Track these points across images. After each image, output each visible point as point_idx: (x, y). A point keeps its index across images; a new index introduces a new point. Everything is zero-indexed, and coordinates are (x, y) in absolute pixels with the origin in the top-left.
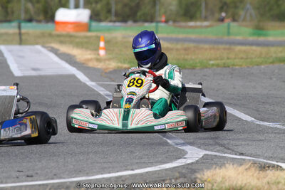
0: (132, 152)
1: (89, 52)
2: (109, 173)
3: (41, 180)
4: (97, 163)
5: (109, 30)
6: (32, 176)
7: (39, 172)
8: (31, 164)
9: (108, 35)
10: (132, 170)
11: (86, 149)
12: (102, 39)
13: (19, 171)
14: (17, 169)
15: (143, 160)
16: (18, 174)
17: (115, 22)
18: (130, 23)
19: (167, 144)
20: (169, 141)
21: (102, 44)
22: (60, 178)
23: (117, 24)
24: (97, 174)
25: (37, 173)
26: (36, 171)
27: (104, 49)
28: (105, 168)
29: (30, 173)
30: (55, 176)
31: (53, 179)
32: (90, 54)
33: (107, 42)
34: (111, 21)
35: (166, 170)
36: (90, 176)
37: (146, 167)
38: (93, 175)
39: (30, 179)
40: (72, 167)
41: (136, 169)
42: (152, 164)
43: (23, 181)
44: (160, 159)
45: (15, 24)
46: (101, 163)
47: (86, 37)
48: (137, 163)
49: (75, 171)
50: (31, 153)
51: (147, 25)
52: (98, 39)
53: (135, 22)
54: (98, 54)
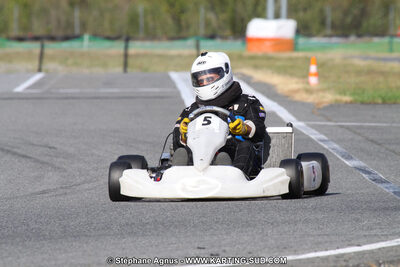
0: (357, 220)
1: (295, 80)
2: (326, 250)
4: (308, 235)
5: (323, 48)
6: (217, 255)
7: (227, 249)
8: (216, 238)
9: (321, 56)
10: (359, 245)
11: (293, 217)
12: (313, 62)
13: (199, 248)
14: (196, 245)
15: (373, 232)
16: (198, 252)
17: (331, 36)
18: (353, 38)
21: (313, 69)
23: (335, 40)
24: (309, 252)
25: (224, 251)
26: (223, 248)
27: (317, 74)
28: (320, 243)
29: (215, 250)
30: (249, 254)
32: (297, 83)
33: (321, 65)
34: (325, 36)
36: (298, 254)
37: (378, 242)
38: (303, 253)
40: (273, 242)
41: (365, 244)
42: (386, 238)
45: (191, 42)
46: (313, 236)
47: (291, 59)
48: (365, 236)
49: (278, 247)
50: (217, 222)
51: (376, 40)
52: (308, 61)
53: (359, 36)
54: (308, 83)
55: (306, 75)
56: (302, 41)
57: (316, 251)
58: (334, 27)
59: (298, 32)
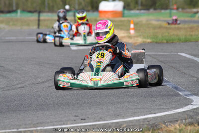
0: (154, 101)
1: (123, 32)
2: (139, 116)
3: (91, 122)
5: (136, 15)
6: (85, 119)
7: (89, 116)
8: (84, 111)
9: (136, 20)
10: (155, 114)
11: (122, 100)
12: (132, 22)
14: (74, 115)
15: (162, 107)
16: (75, 118)
17: (141, 10)
18: (152, 10)
19: (179, 95)
20: (180, 93)
21: (132, 26)
22: (104, 120)
23: (143, 11)
24: (130, 117)
25: (88, 117)
26: (87, 116)
27: (134, 29)
28: (136, 113)
29: (83, 117)
30: (101, 119)
31: (99, 121)
32: (124, 33)
33: (135, 24)
34: (138, 10)
35: (179, 113)
36: (125, 118)
37: (164, 112)
38: (127, 118)
39: (83, 121)
40: (112, 112)
41: (158, 113)
42: (168, 110)
43: (78, 123)
44: (174, 106)
45: (71, 13)
46: (132, 109)
47: (121, 21)
48: (158, 109)
49: (115, 115)
50: (84, 103)
51: (163, 11)
52: (129, 22)
53: (155, 9)
54: (130, 33)
55: (129, 29)
56: (126, 12)
57: (133, 117)
58: (142, 5)
59: (124, 8)
